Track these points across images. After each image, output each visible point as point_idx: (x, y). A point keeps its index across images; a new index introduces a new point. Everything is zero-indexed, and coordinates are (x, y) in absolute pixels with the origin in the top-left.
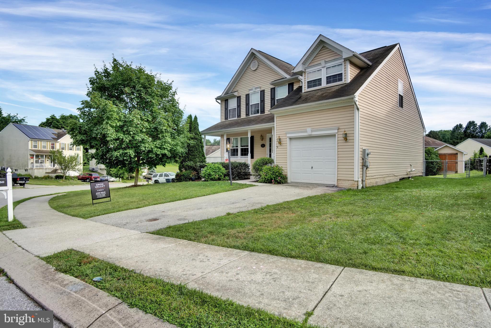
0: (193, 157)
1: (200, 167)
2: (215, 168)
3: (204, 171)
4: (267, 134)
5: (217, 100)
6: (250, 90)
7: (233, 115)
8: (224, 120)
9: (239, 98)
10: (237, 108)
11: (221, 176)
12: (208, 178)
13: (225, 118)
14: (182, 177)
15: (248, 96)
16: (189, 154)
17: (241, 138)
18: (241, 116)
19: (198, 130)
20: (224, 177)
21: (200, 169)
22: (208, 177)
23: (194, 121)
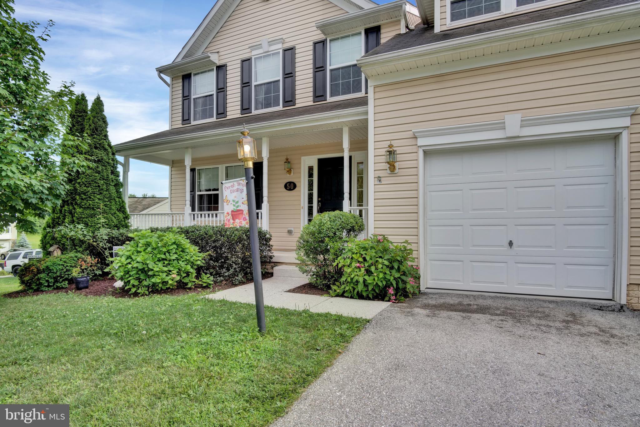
0: (88, 212)
1: (109, 241)
2: (164, 246)
3: (123, 259)
4: (303, 158)
5: (162, 75)
6: (253, 48)
7: (204, 111)
8: (179, 124)
9: (221, 69)
10: (217, 93)
11: (188, 274)
12: (136, 283)
13: (183, 120)
14: (42, 275)
15: (246, 63)
16: (76, 204)
17: (227, 167)
18: (228, 113)
19: (106, 136)
20: (198, 276)
21: (111, 249)
22: (138, 279)
23: (92, 110)
